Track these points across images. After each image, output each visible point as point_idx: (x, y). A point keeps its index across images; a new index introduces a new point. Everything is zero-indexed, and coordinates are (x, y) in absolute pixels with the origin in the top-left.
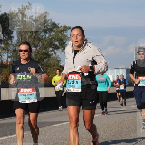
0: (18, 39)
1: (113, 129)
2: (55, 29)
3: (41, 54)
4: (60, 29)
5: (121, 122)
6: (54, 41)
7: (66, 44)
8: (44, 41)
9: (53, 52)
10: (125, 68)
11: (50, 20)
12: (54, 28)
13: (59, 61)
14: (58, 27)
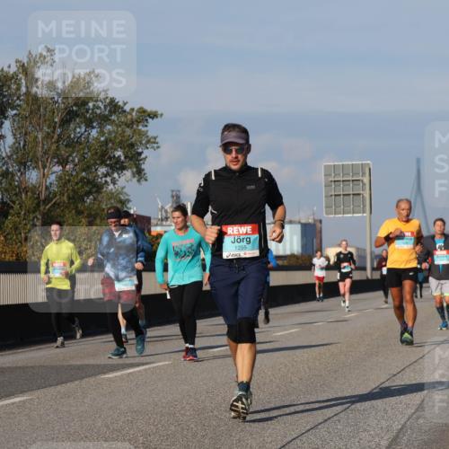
0: (14, 144)
1: (264, 384)
2: (113, 117)
3: (77, 183)
4: (129, 117)
5: (286, 366)
6: (112, 148)
7: (143, 156)
8: (84, 149)
9: (108, 179)
10: (299, 222)
11: (103, 93)
12: (111, 112)
13: (123, 203)
14: (125, 111)
